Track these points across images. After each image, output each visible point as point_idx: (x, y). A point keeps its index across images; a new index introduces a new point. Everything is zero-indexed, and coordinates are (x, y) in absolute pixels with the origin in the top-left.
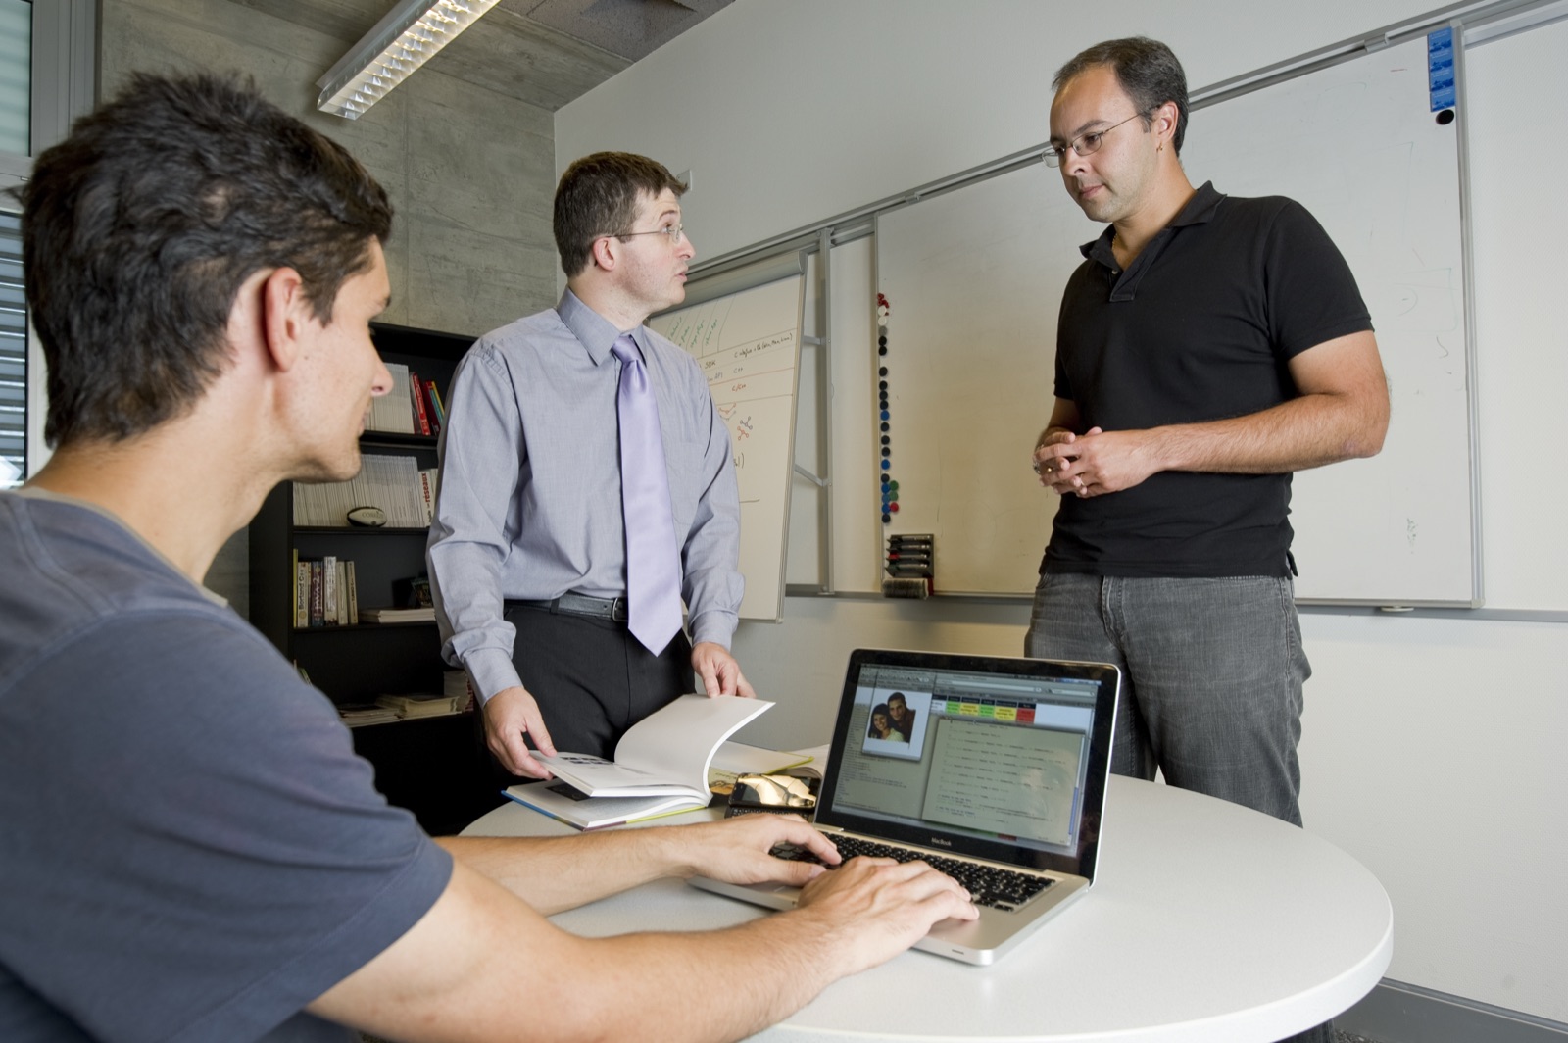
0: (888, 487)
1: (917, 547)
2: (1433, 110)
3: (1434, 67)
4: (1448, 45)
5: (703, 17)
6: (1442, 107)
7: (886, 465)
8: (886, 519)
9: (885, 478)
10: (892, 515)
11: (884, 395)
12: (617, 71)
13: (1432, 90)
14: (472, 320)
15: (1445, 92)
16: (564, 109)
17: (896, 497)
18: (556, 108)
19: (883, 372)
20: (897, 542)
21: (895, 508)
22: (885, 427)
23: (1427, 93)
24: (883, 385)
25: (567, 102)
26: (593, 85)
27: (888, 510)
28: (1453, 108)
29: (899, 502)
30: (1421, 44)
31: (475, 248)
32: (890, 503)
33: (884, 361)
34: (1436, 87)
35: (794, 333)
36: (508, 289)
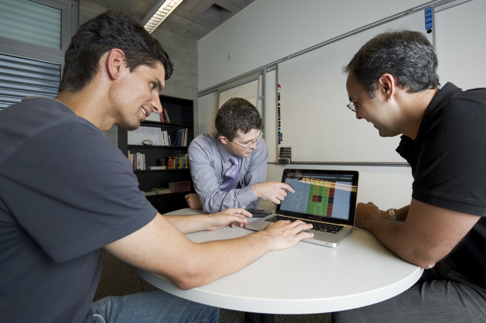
0: (280, 135)
1: (287, 150)
2: (426, 29)
3: (426, 18)
4: (430, 11)
5: (234, 14)
6: (428, 29)
7: (279, 129)
8: (279, 143)
9: (279, 132)
10: (281, 142)
11: (279, 111)
12: (213, 29)
13: (426, 24)
14: (176, 94)
15: (429, 25)
16: (200, 40)
17: (282, 137)
18: (198, 40)
19: (279, 105)
20: (282, 149)
21: (282, 140)
22: (279, 119)
23: (424, 25)
24: (279, 108)
25: (201, 38)
26: (207, 33)
27: (280, 140)
28: (431, 29)
30: (423, 12)
31: (177, 75)
33: (279, 102)
34: (427, 23)
35: (256, 95)
36: (185, 86)
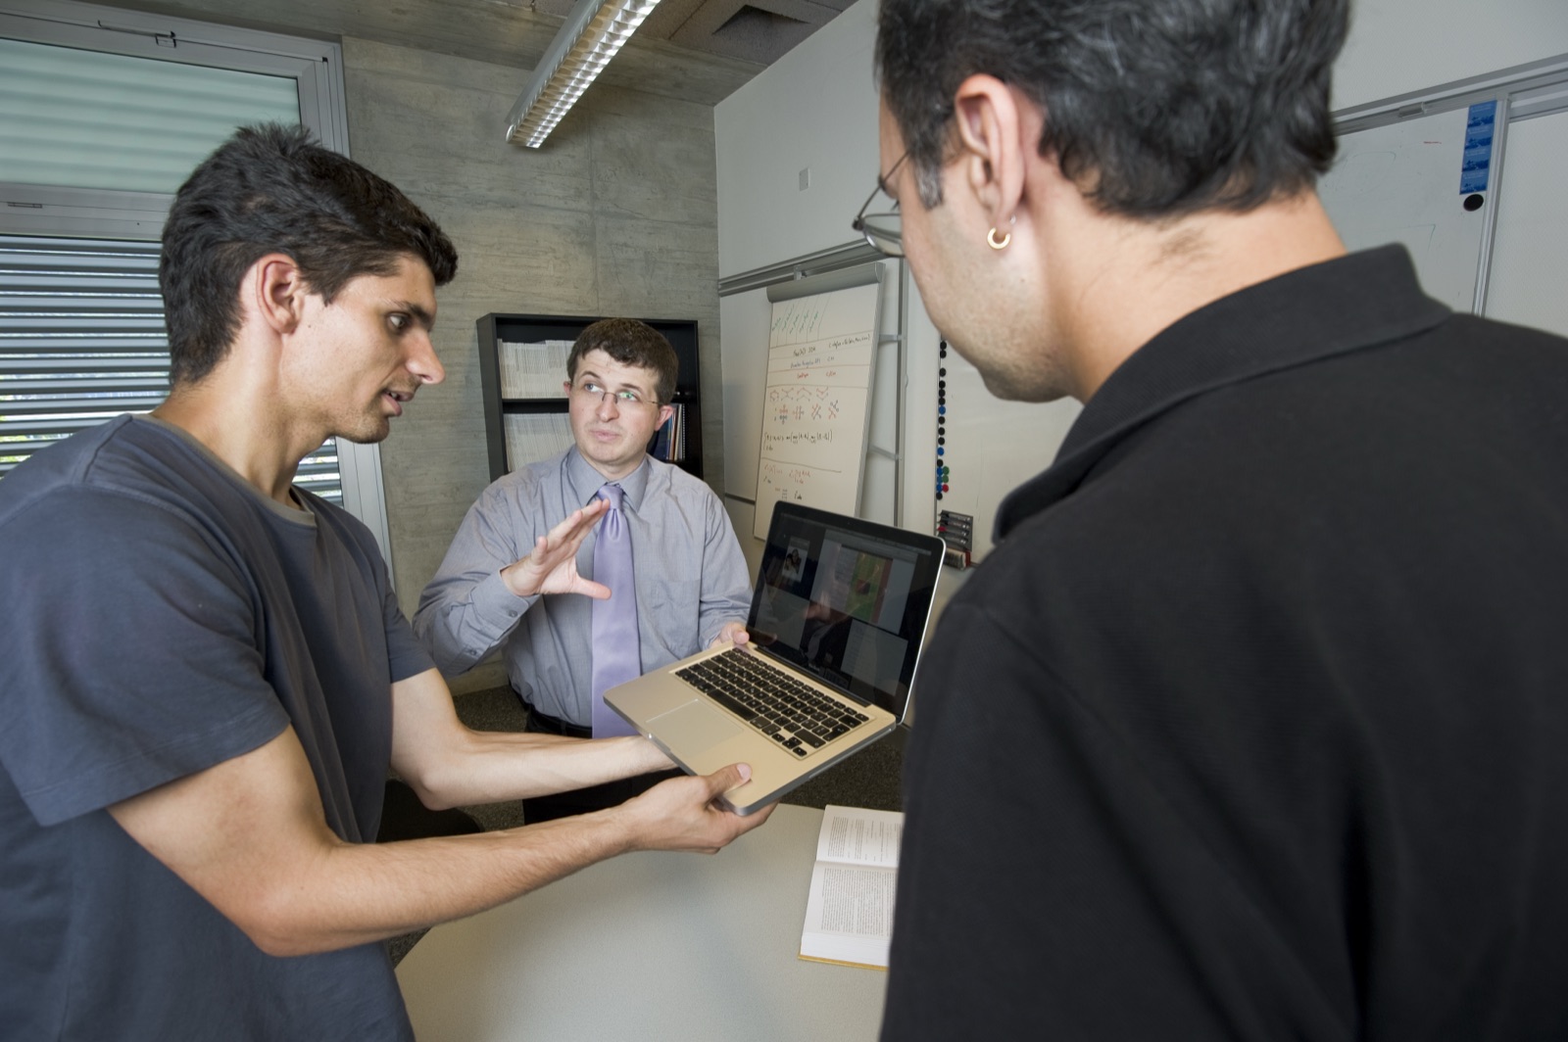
0: (941, 471)
1: (959, 525)
2: (1462, 192)
3: (1471, 144)
4: (1490, 120)
5: (817, 27)
6: (1471, 191)
7: (940, 452)
8: (939, 496)
9: (940, 463)
10: (943, 493)
11: (942, 393)
12: (757, 73)
13: (1464, 170)
14: (649, 294)
15: (1478, 174)
16: (721, 104)
17: (947, 480)
18: (714, 104)
19: (942, 372)
20: (945, 515)
21: (946, 489)
22: (941, 420)
23: (1460, 173)
24: (942, 384)
25: (722, 99)
26: (739, 85)
27: (941, 490)
28: (1482, 193)
29: (949, 484)
30: (1460, 118)
32: (943, 484)
33: (945, 363)
34: (1469, 167)
35: (872, 334)
